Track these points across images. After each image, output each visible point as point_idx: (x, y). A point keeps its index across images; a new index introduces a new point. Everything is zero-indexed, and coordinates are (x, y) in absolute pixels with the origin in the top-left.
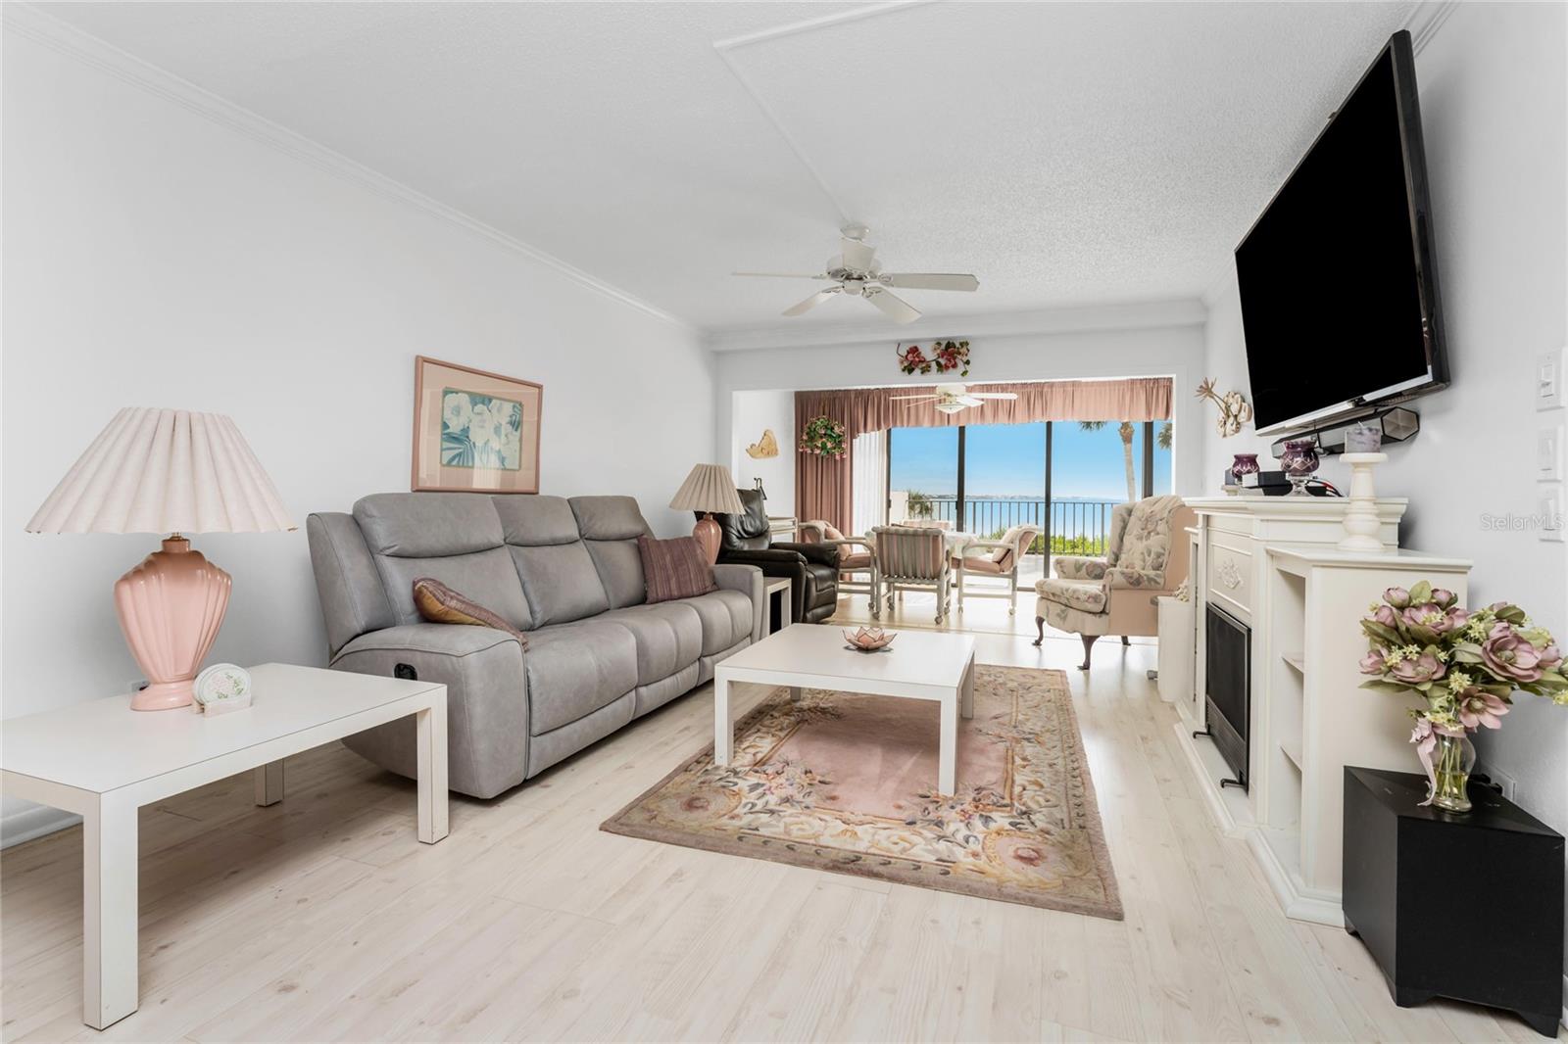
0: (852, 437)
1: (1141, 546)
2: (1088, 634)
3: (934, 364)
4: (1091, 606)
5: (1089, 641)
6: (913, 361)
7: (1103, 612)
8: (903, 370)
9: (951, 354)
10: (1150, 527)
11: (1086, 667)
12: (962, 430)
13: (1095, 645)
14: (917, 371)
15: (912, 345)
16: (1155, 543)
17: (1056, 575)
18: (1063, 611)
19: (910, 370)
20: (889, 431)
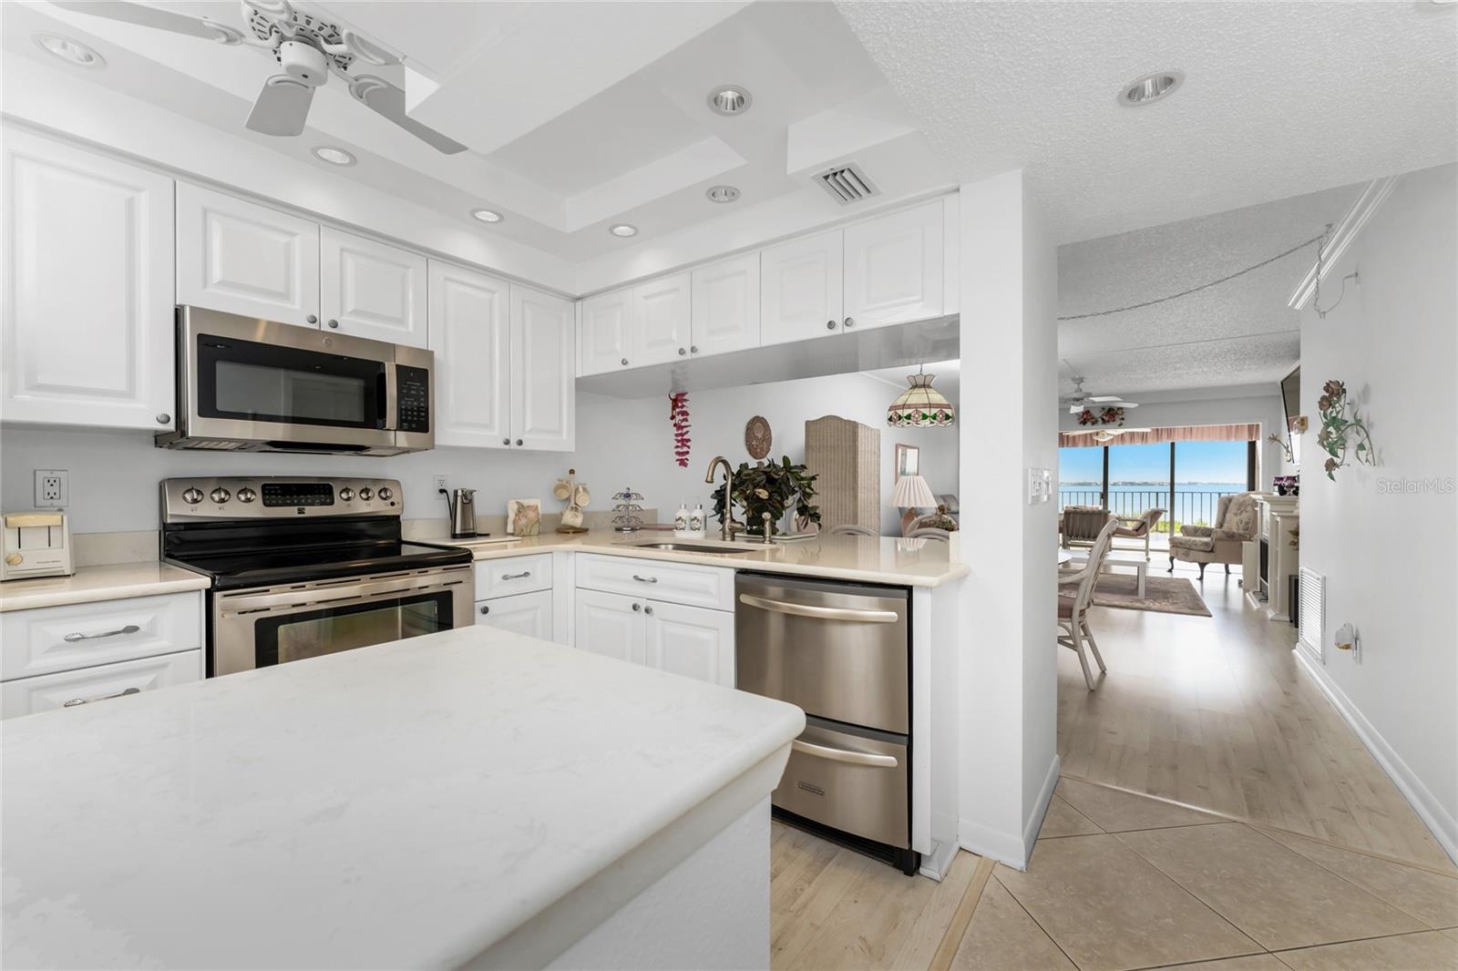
1: (1237, 518)
2: (1202, 561)
3: (1100, 420)
4: (1202, 548)
5: (1202, 566)
6: (1086, 419)
7: (1212, 551)
8: (1080, 424)
9: (1112, 414)
10: (1241, 509)
11: (1201, 578)
12: (1106, 449)
13: (1207, 568)
14: (1089, 424)
15: (1086, 409)
16: (1244, 516)
17: (1181, 534)
18: (1186, 552)
19: (1083, 423)
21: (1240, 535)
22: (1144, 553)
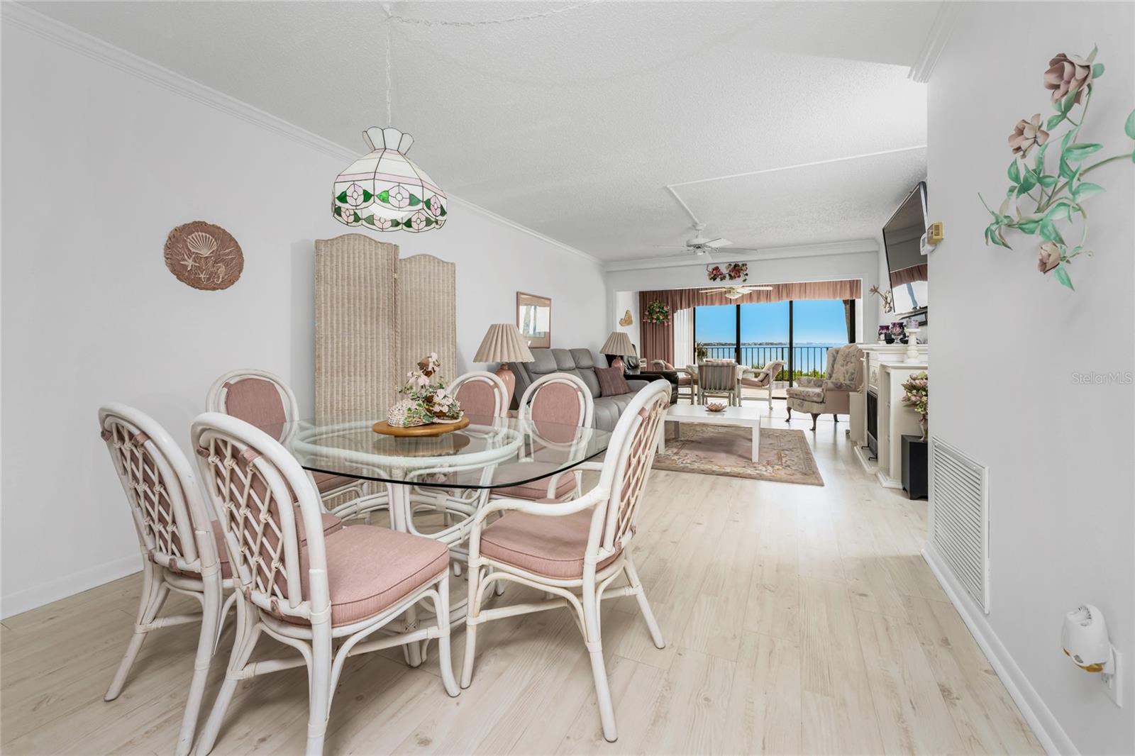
0: (674, 312)
1: (843, 369)
2: (815, 412)
3: (727, 276)
4: (815, 399)
5: (815, 416)
6: (715, 274)
7: (822, 402)
8: (711, 279)
9: (737, 270)
10: (848, 359)
11: (814, 429)
12: (738, 307)
13: (819, 418)
14: (718, 279)
15: (715, 266)
16: (850, 367)
17: (797, 386)
18: (801, 403)
19: (714, 279)
20: (694, 309)
21: (847, 385)
22: (768, 403)
